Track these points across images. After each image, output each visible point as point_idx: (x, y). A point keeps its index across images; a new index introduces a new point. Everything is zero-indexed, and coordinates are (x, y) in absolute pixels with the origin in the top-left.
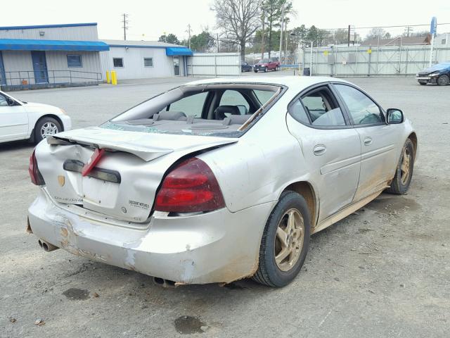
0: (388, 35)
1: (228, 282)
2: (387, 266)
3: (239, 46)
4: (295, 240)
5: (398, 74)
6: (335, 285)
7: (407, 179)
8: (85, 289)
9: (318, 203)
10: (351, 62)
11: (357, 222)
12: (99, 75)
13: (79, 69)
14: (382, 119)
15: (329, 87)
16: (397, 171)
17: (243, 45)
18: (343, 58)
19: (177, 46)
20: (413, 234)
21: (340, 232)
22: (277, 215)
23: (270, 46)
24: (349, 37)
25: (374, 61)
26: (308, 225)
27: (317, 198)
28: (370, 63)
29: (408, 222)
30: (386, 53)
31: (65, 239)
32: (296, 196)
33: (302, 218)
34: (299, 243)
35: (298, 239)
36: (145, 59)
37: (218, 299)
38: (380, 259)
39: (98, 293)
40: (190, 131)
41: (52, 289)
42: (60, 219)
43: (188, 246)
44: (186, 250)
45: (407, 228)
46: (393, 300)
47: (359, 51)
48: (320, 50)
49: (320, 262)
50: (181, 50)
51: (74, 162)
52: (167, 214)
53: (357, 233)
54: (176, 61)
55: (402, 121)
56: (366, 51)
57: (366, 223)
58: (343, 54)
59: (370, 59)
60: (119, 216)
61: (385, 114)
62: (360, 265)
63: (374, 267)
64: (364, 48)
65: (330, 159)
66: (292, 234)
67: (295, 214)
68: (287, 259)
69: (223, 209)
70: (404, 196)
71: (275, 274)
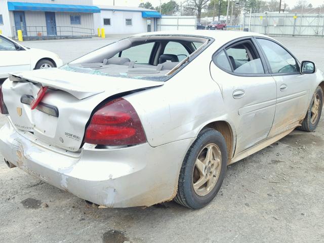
0: (310, 5)
1: (148, 206)
2: (292, 195)
3: (197, 12)
4: (213, 170)
5: (317, 35)
6: (245, 210)
7: (316, 119)
8: (39, 199)
9: (235, 139)
10: (280, 25)
11: (271, 154)
12: (93, 31)
13: (78, 26)
14: (298, 69)
15: (251, 41)
16: (307, 112)
17: (199, 11)
18: (274, 22)
19: (150, 10)
20: (317, 167)
21: (255, 162)
22: (196, 150)
23: (220, 12)
24: (280, 6)
25: (298, 25)
26: (225, 157)
27: (234, 134)
28: (295, 26)
29: (314, 156)
30: (308, 18)
31: (20, 160)
32: (215, 133)
33: (219, 151)
34: (216, 172)
35: (216, 169)
36: (127, 20)
37: (144, 216)
38: (287, 188)
39: (49, 203)
40: (126, 74)
41: (14, 198)
42: (16, 143)
43: (111, 176)
44: (109, 178)
45: (312, 161)
46: (293, 227)
47: (287, 17)
48: (257, 15)
49: (235, 187)
50: (152, 13)
51: (28, 96)
52: (95, 146)
53: (270, 164)
54: (149, 22)
55: (314, 71)
56: (293, 17)
57: (278, 155)
58: (274, 18)
59: (295, 23)
60: (58, 144)
61: (300, 66)
62: (268, 193)
63: (280, 195)
64: (291, 15)
65: (247, 102)
66: (210, 165)
67: (213, 148)
68: (205, 185)
69: (144, 144)
70: (313, 133)
71: (193, 199)
